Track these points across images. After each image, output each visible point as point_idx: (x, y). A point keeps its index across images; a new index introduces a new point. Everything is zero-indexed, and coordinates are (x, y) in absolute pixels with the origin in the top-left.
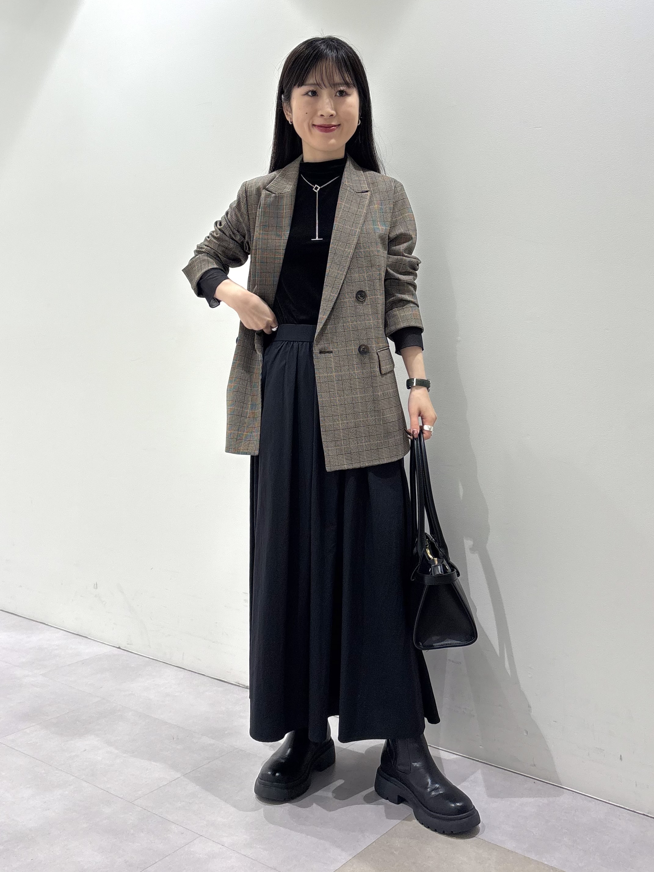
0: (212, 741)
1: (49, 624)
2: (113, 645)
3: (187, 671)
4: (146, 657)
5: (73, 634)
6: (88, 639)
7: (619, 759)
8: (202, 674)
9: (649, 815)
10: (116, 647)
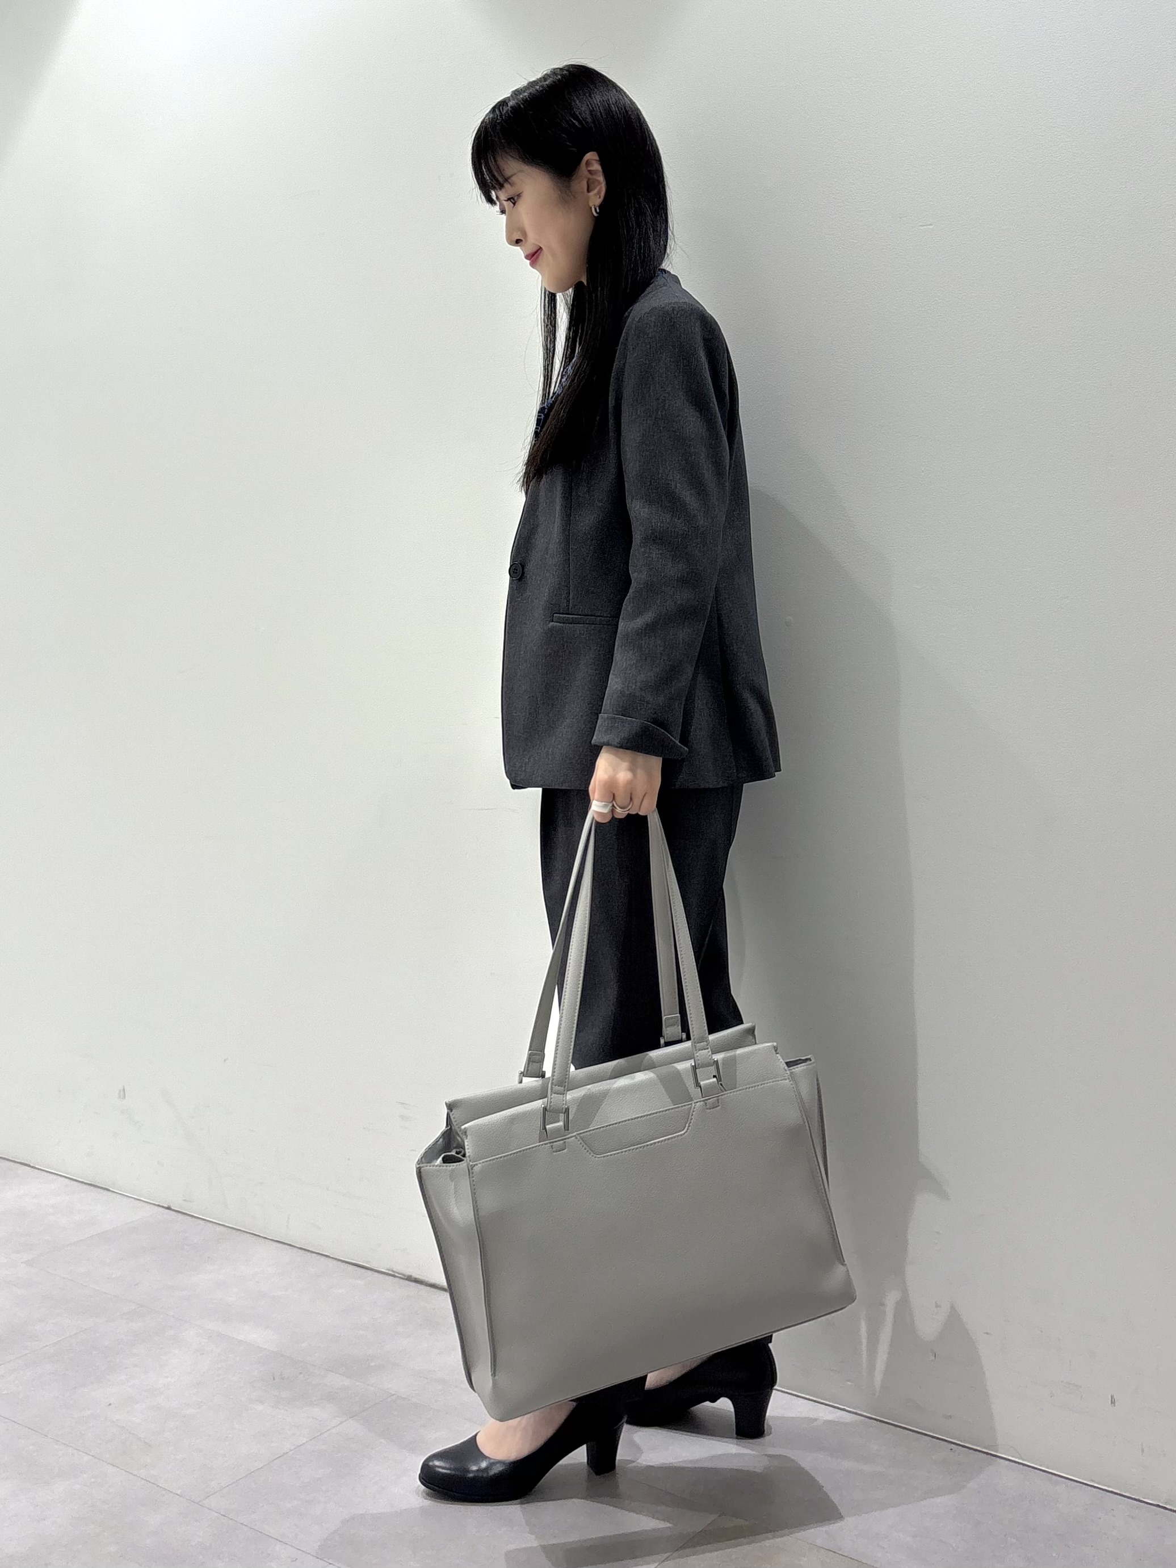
0: (347, 1382)
1: (37, 1166)
2: (157, 1203)
3: (296, 1249)
4: (220, 1224)
5: (83, 1184)
6: (110, 1193)
7: (1110, 1402)
8: (326, 1254)
9: (1167, 1507)
10: (163, 1207)
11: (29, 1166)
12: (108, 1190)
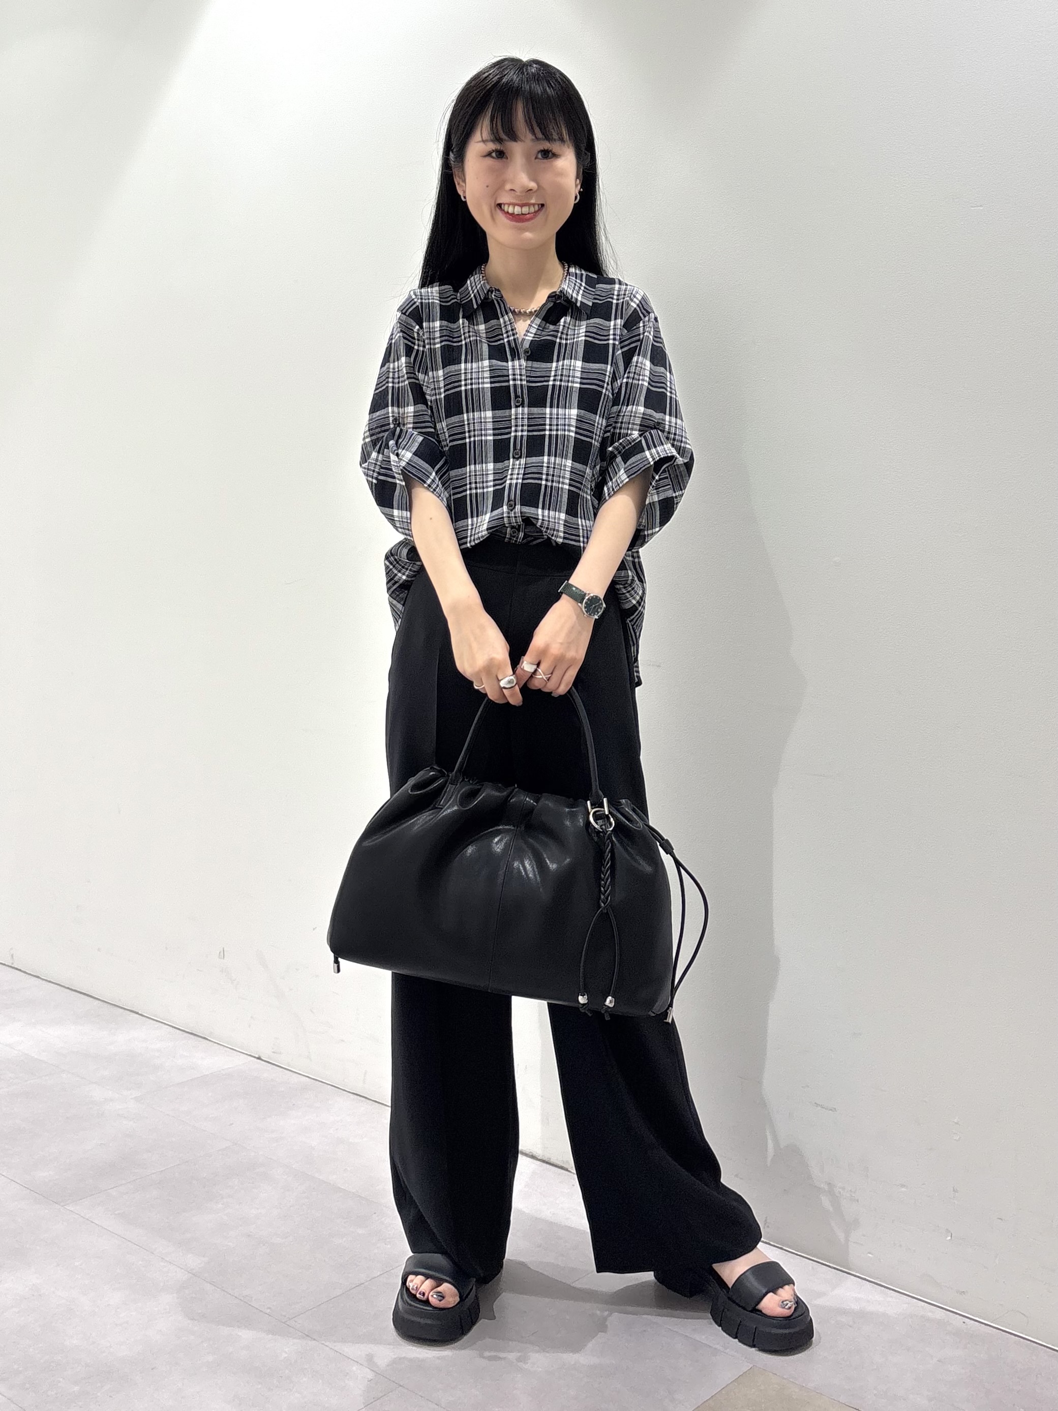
1: (144, 1014)
2: (249, 1054)
4: (304, 1076)
5: (184, 1033)
6: (208, 1042)
10: (255, 1057)
11: (137, 1013)
12: (207, 1039)
